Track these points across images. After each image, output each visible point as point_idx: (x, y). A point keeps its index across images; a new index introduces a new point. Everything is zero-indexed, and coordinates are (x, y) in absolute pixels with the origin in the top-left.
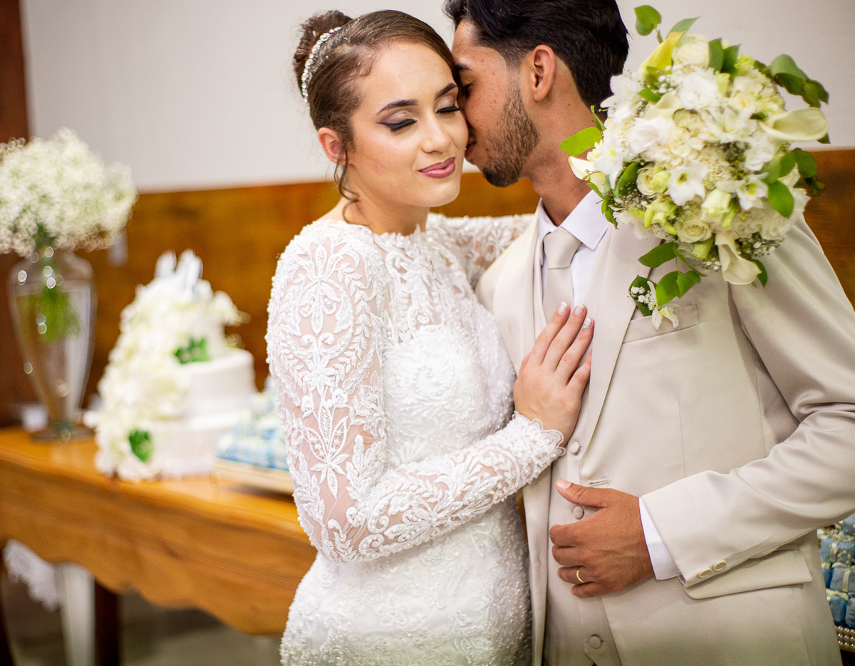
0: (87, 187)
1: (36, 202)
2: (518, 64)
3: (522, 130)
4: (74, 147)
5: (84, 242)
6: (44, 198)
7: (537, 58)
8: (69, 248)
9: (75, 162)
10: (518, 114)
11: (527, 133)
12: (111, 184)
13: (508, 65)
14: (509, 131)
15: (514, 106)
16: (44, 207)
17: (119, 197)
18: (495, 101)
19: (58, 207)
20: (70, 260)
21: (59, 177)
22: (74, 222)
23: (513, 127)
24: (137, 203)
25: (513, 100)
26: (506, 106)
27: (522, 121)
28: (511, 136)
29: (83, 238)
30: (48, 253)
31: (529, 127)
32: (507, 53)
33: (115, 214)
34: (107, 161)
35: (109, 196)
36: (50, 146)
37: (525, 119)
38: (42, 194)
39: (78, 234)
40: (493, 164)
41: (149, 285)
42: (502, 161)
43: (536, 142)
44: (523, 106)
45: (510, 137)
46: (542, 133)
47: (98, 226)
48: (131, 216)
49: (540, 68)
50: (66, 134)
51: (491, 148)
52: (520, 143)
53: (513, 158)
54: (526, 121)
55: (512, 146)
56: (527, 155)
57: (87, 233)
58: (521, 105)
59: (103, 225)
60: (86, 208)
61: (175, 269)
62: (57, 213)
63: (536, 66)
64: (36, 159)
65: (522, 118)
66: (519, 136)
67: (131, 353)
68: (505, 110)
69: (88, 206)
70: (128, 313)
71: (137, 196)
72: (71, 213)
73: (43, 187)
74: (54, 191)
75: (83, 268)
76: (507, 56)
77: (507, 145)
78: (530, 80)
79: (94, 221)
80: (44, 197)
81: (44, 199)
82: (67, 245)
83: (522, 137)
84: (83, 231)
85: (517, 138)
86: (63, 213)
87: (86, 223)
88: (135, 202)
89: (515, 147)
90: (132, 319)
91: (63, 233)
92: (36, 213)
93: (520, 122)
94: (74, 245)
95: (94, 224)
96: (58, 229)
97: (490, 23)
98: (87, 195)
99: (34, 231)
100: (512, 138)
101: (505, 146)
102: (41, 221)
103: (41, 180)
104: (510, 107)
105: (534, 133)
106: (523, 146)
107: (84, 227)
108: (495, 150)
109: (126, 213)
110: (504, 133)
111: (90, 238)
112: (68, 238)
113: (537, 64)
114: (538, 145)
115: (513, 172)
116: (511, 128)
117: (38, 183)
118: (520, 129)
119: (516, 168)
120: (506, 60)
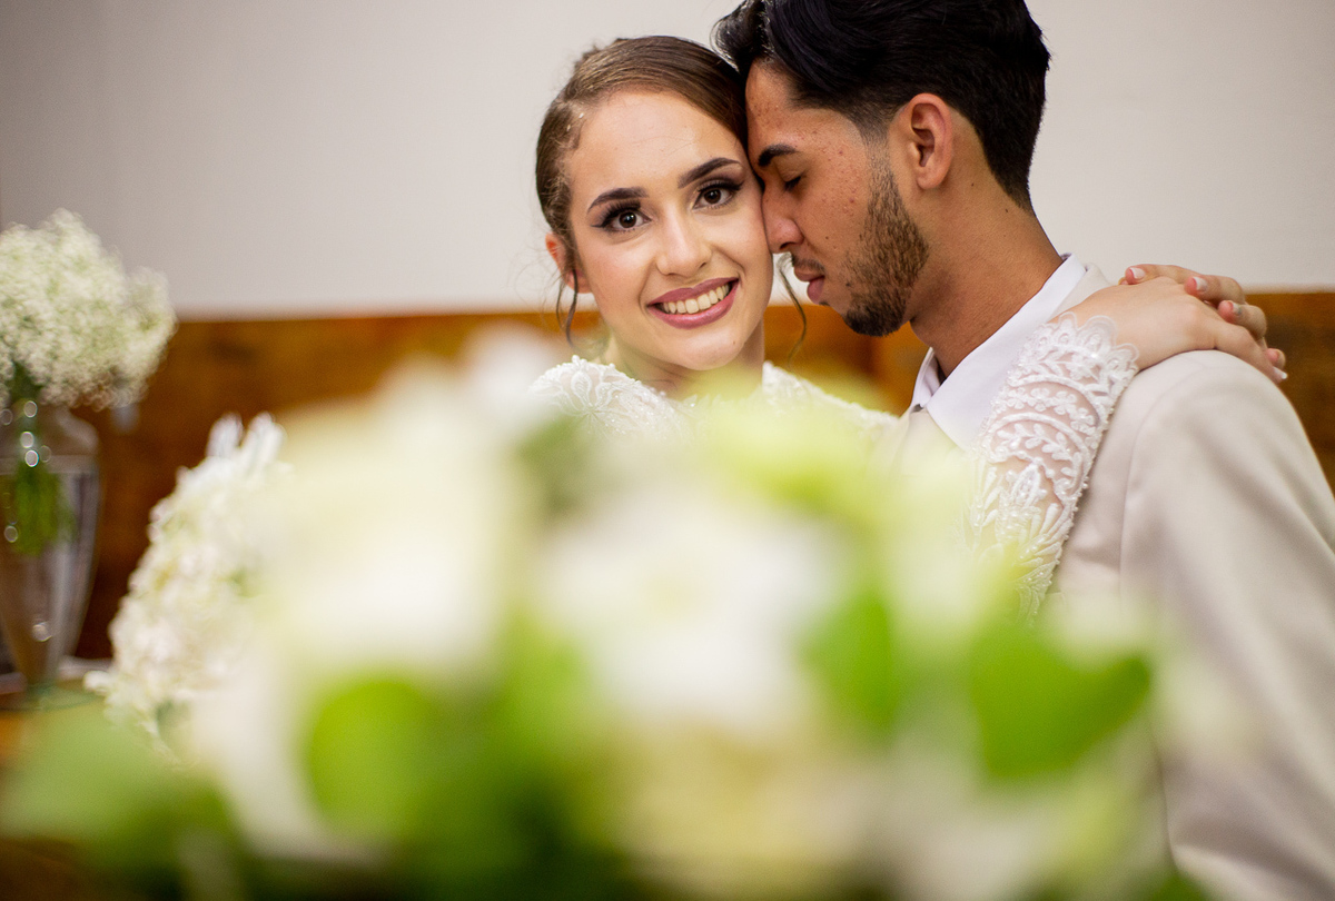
0: (98, 305)
1: (12, 328)
2: (884, 133)
3: (901, 242)
4: (78, 242)
5: (90, 394)
6: (28, 322)
7: (917, 115)
8: (65, 403)
9: (80, 266)
10: (893, 217)
11: (909, 246)
12: (136, 303)
13: (863, 134)
14: (880, 246)
15: (886, 205)
16: (26, 335)
17: (147, 325)
18: (852, 202)
19: (50, 336)
20: (65, 422)
21: (53, 289)
22: (75, 362)
23: (886, 239)
24: (175, 336)
25: (882, 195)
26: (873, 204)
27: (899, 228)
28: (885, 254)
29: (87, 389)
30: (29, 411)
31: (911, 237)
32: (856, 114)
33: (140, 351)
34: (129, 268)
35: (131, 323)
36: (38, 237)
37: (904, 223)
38: (23, 315)
39: (81, 381)
40: (862, 305)
41: (197, 469)
42: (876, 298)
43: (923, 261)
44: (900, 200)
45: (883, 256)
46: (931, 243)
47: (114, 371)
48: (165, 358)
49: (924, 133)
50: (66, 220)
51: (855, 281)
52: (899, 265)
53: (891, 290)
54: (907, 226)
55: (888, 271)
56: (910, 284)
57: (94, 381)
58: (898, 201)
59: (121, 368)
60: (95, 340)
61: (240, 443)
62: (48, 347)
63: (915, 129)
64: (15, 258)
65: (900, 222)
66: (897, 253)
67: (164, 579)
68: (871, 213)
69: (98, 338)
70: (162, 512)
71: (176, 325)
72: (71, 347)
73: (27, 303)
74: (45, 312)
75: (85, 437)
76: (857, 119)
77: (880, 271)
78: (909, 157)
79: (108, 362)
80: (27, 319)
81: (28, 324)
82: (63, 398)
83: (902, 254)
84: (87, 377)
85: (894, 256)
86: (57, 345)
87: (93, 364)
88: (172, 334)
89: (891, 271)
90: (168, 523)
91: (56, 379)
92: (13, 346)
93: (896, 230)
94: (72, 400)
95: (106, 367)
96: (48, 373)
97: (819, 67)
98: (99, 320)
99: (9, 373)
100: (886, 257)
101: (876, 273)
102: (21, 358)
103: (23, 292)
104: (879, 207)
105: (920, 245)
106: (903, 268)
107: (90, 370)
108: (862, 282)
109: (158, 352)
110: (873, 251)
111: (100, 388)
112: (63, 388)
113: (917, 126)
114: (926, 265)
115: (894, 314)
116: (884, 240)
117: (18, 298)
118: (898, 241)
119: (897, 308)
120: (857, 126)
